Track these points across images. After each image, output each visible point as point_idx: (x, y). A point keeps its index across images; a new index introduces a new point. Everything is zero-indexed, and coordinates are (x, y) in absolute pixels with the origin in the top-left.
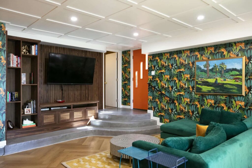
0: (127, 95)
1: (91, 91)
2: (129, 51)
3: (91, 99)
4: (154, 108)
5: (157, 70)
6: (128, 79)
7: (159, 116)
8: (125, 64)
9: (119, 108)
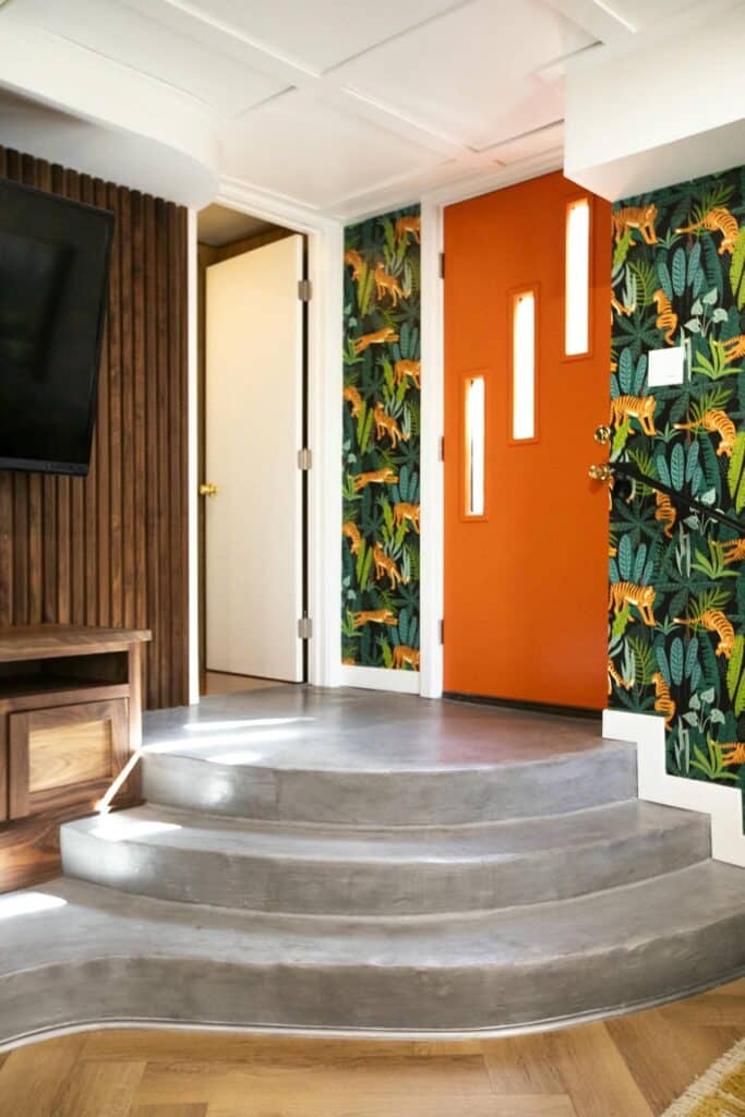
0: (386, 580)
1: (79, 539)
2: (413, 212)
3: (79, 617)
4: (681, 693)
5: (717, 330)
6: (398, 452)
7: (733, 768)
8: (369, 328)
9: (324, 691)
